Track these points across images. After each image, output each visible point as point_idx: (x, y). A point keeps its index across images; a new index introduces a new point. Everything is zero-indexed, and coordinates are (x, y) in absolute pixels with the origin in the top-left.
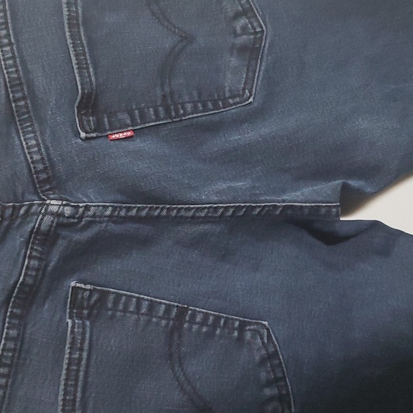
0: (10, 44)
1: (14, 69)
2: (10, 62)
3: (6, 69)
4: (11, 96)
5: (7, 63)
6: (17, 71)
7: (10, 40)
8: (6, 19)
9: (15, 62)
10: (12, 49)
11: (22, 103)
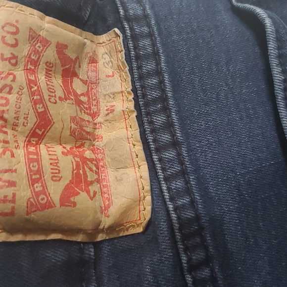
0: (175, 144)
1: (186, 200)
2: (178, 184)
3: (172, 199)
4: (184, 259)
5: (173, 186)
6: (193, 202)
7: (173, 135)
8: (163, 91)
9: (187, 182)
10: (179, 155)
11: (205, 273)
